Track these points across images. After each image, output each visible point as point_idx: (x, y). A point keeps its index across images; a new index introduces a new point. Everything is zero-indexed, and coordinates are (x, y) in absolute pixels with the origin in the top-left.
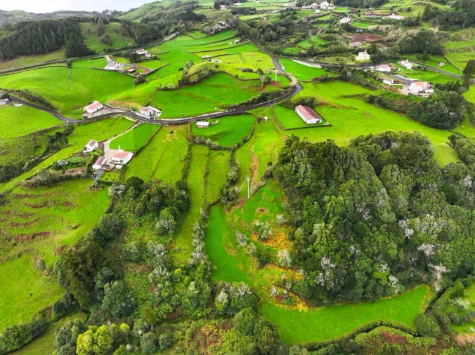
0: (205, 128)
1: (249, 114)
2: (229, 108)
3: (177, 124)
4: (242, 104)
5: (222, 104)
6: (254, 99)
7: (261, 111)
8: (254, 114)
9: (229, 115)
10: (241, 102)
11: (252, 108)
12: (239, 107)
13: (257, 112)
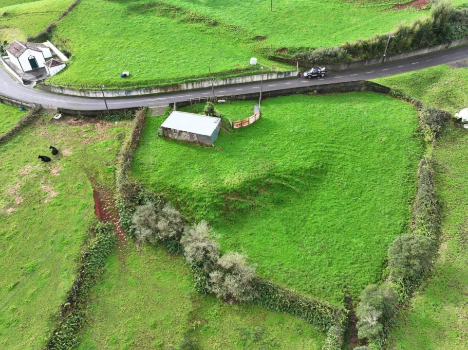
0: (196, 142)
1: (383, 91)
2: (303, 61)
3: (92, 116)
4: (352, 50)
5: (279, 45)
6: (403, 33)
7: (433, 79)
8: (407, 92)
9: (305, 91)
10: (353, 42)
11: (393, 67)
12: (343, 60)
13: (419, 85)
